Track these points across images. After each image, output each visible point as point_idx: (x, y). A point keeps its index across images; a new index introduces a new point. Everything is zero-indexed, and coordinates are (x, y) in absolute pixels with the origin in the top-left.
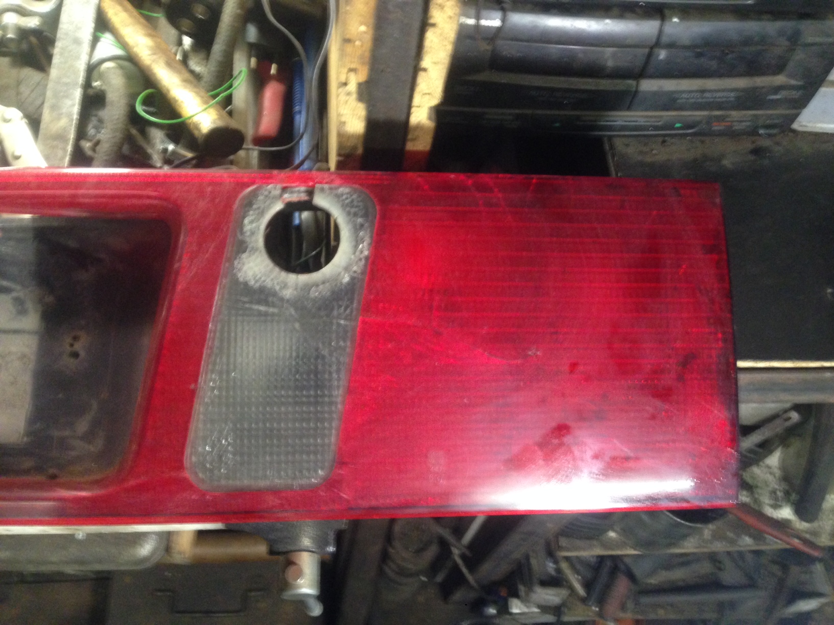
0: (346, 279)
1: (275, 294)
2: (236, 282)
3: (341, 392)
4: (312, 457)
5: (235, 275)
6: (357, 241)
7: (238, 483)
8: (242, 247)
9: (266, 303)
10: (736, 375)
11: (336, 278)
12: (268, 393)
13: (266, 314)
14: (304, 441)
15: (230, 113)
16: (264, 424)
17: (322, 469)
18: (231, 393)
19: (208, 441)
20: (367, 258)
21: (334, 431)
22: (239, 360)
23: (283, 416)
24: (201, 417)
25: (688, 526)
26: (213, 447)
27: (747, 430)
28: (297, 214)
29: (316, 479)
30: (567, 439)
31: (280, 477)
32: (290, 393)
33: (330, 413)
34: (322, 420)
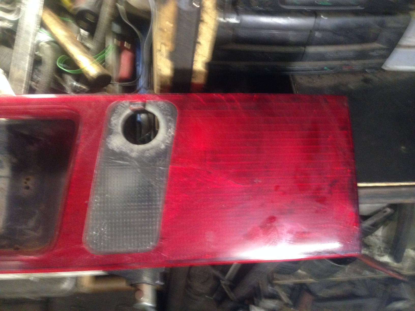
0: (163, 147)
1: (127, 155)
2: (108, 149)
3: (161, 203)
4: (147, 236)
5: (107, 146)
6: (168, 127)
7: (110, 250)
8: (111, 132)
9: (123, 159)
10: (357, 190)
11: (158, 146)
12: (124, 204)
13: (123, 165)
14: (143, 228)
15: (104, 66)
16: (123, 220)
17: (152, 241)
18: (106, 205)
19: (95, 229)
20: (173, 136)
21: (158, 223)
22: (110, 188)
23: (132, 216)
24: (91, 217)
25: (338, 266)
26: (97, 232)
27: (365, 218)
28: (138, 115)
29: (149, 247)
30: (275, 224)
31: (131, 247)
32: (136, 204)
33: (156, 213)
34: (152, 217)
